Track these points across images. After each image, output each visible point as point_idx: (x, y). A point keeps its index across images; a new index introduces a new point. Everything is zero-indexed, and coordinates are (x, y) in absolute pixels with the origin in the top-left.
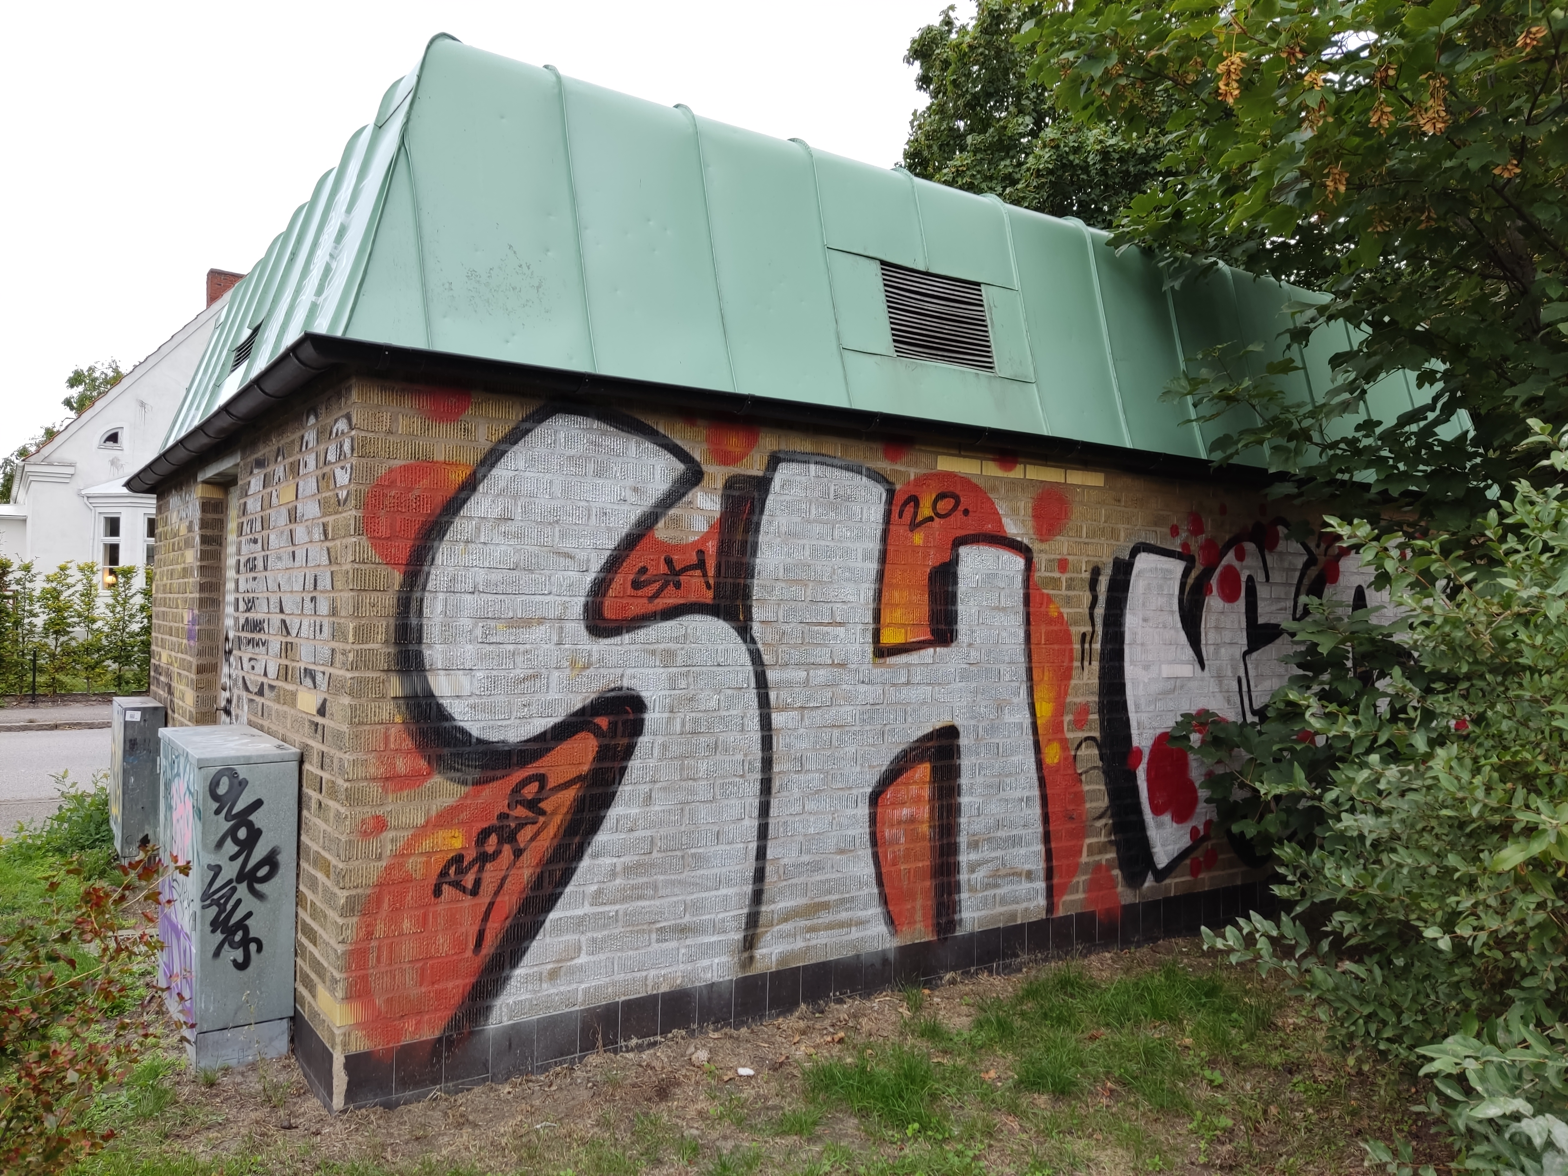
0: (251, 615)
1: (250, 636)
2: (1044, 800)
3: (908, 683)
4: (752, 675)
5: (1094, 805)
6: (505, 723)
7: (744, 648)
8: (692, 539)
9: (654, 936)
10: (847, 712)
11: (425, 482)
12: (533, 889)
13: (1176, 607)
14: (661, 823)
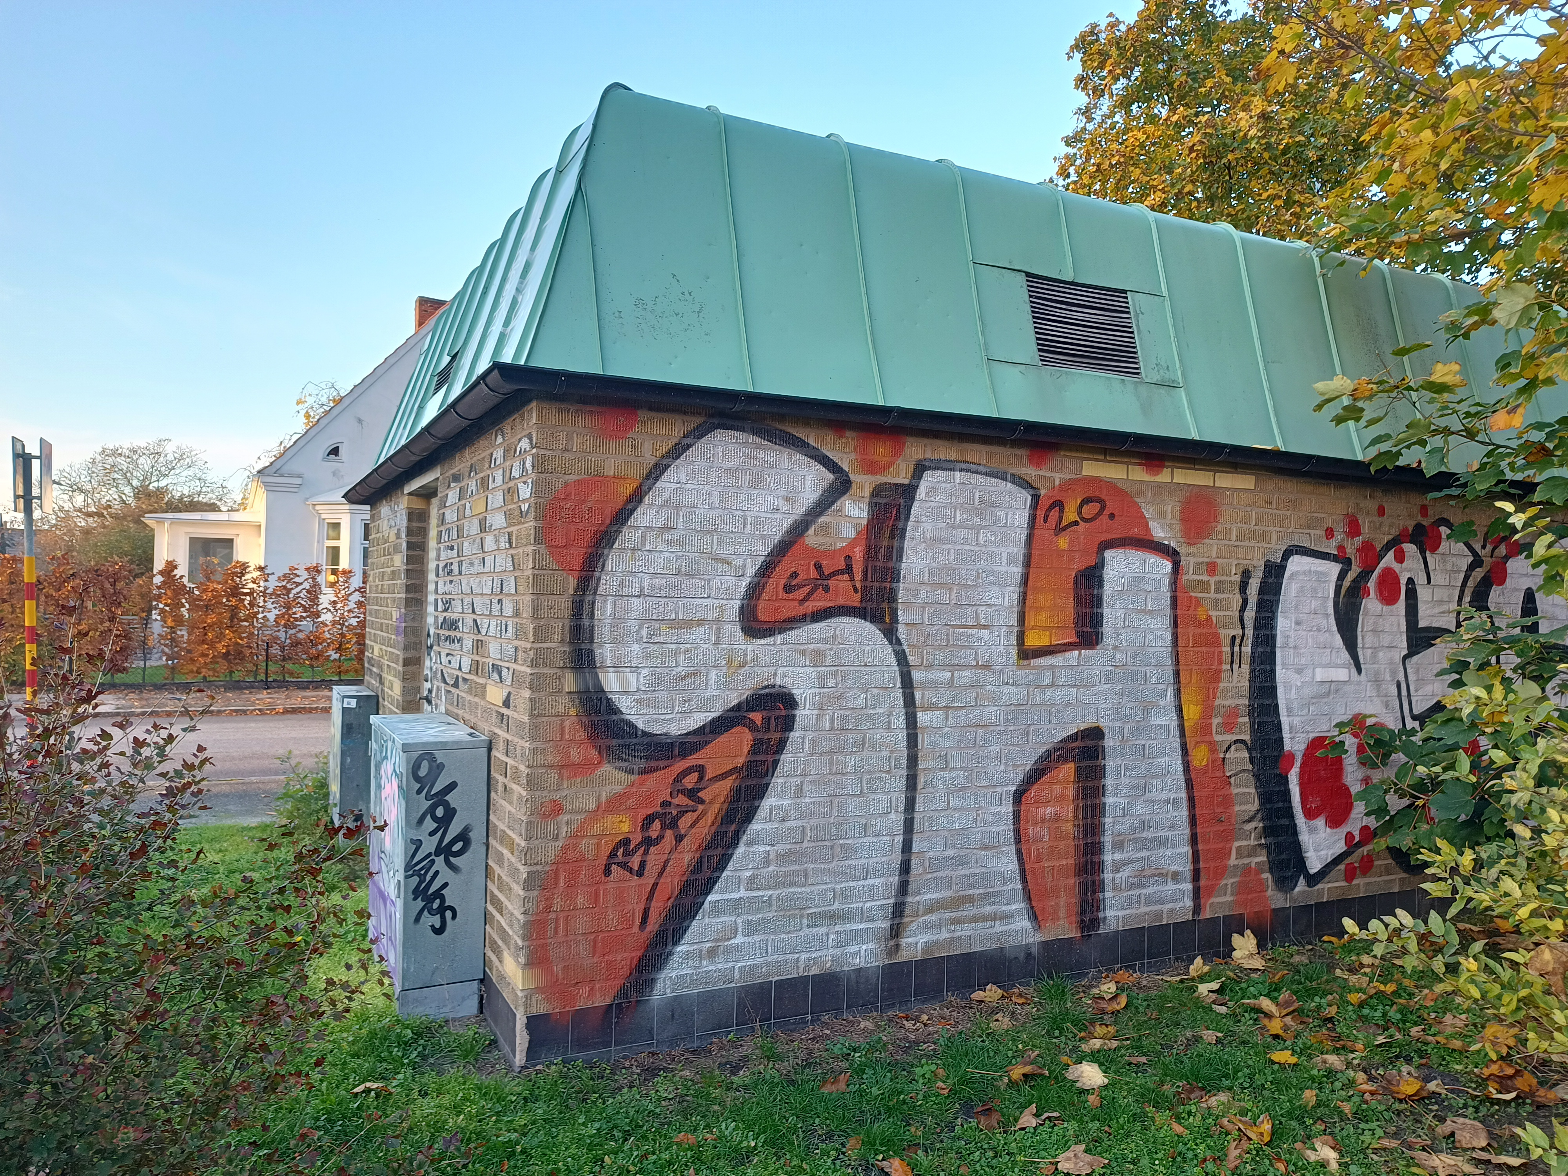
0: (448, 615)
1: (447, 633)
2: (1191, 800)
3: (1052, 685)
4: (897, 674)
5: (1243, 808)
6: (668, 717)
7: (890, 649)
8: (839, 545)
9: (805, 921)
10: (991, 712)
11: (596, 496)
12: (693, 872)
13: (1331, 610)
14: (811, 814)
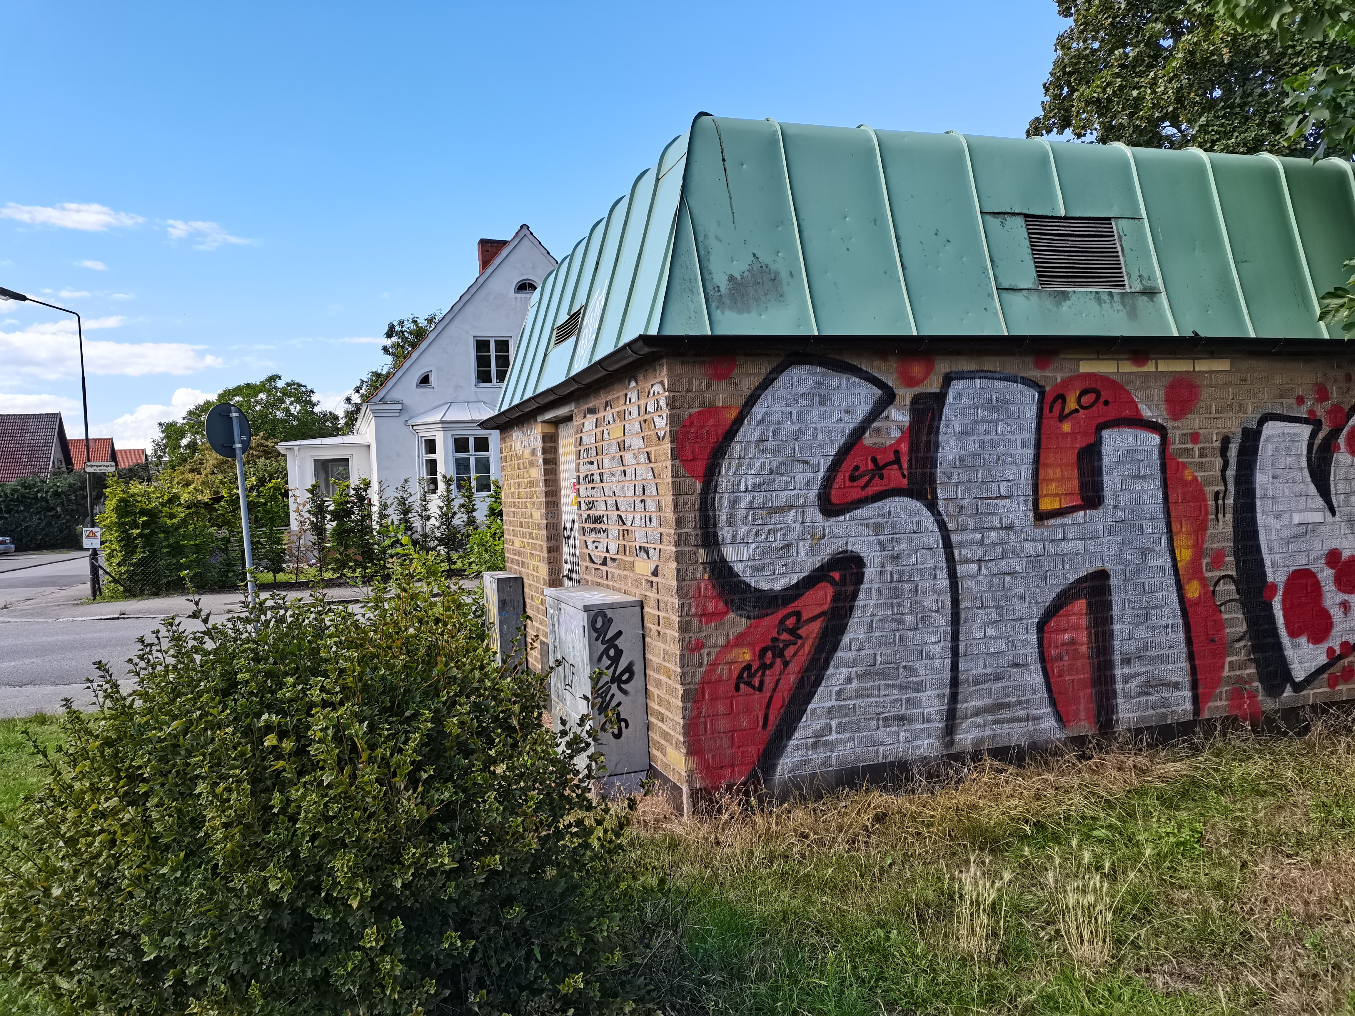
0: (591, 512)
1: (592, 526)
2: (1187, 627)
4: (940, 539)
5: (1233, 630)
6: (771, 577)
7: (932, 519)
8: (890, 443)
9: (881, 723)
10: (1015, 563)
11: (711, 422)
12: (797, 689)
13: (1304, 464)
14: (881, 645)
